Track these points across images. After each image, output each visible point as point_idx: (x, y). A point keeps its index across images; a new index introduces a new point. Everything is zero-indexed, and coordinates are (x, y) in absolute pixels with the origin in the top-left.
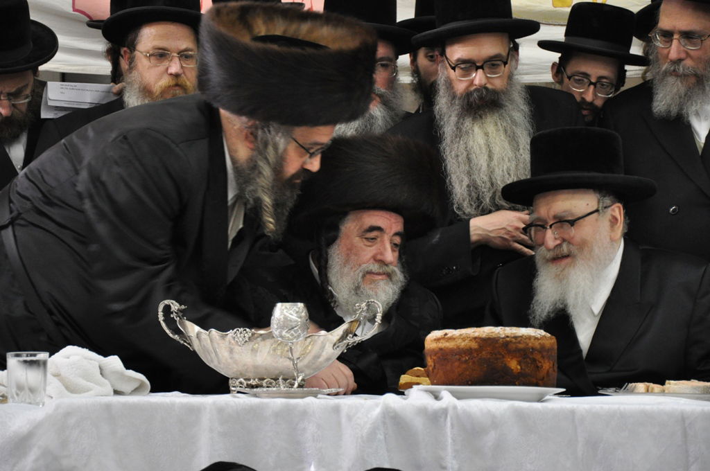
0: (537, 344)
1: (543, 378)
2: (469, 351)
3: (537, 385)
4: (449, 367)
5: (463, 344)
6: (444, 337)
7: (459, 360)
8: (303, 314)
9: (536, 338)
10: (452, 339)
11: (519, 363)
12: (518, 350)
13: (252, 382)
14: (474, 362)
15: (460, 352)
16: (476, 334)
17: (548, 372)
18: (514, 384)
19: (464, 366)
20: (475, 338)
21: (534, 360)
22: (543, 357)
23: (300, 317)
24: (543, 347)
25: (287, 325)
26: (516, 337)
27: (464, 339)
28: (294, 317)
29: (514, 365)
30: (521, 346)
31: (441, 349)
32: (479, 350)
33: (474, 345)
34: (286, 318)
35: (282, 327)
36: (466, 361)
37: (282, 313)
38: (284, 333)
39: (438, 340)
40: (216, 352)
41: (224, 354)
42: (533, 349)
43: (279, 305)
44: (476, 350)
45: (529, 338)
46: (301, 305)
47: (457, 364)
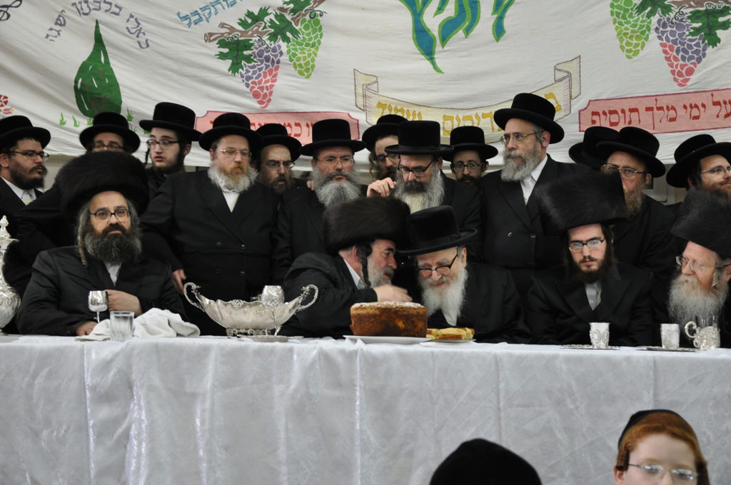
0: (415, 312)
1: (418, 333)
2: (374, 316)
3: (414, 336)
4: (363, 325)
5: (371, 312)
6: (361, 308)
7: (368, 321)
8: (280, 292)
9: (414, 309)
10: (365, 308)
11: (404, 323)
12: (403, 316)
13: (242, 331)
14: (377, 323)
15: (369, 316)
16: (379, 306)
17: (421, 329)
18: (401, 336)
19: (371, 324)
20: (378, 308)
21: (413, 322)
22: (418, 320)
23: (278, 294)
24: (418, 313)
25: (270, 299)
26: (402, 308)
27: (371, 309)
28: (275, 294)
29: (401, 324)
30: (405, 313)
31: (358, 314)
32: (380, 316)
33: (377, 312)
34: (269, 294)
35: (267, 300)
36: (373, 322)
37: (267, 291)
38: (268, 303)
39: (357, 309)
40: (221, 314)
41: (226, 315)
42: (413, 315)
43: (266, 287)
44: (379, 315)
45: (410, 308)
46: (279, 287)
47: (367, 323)
